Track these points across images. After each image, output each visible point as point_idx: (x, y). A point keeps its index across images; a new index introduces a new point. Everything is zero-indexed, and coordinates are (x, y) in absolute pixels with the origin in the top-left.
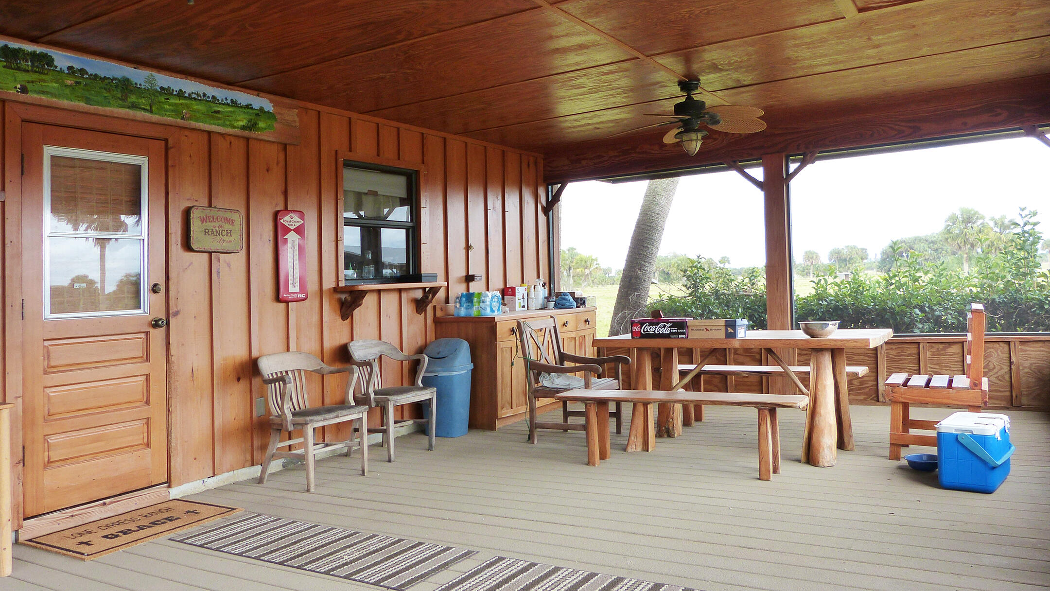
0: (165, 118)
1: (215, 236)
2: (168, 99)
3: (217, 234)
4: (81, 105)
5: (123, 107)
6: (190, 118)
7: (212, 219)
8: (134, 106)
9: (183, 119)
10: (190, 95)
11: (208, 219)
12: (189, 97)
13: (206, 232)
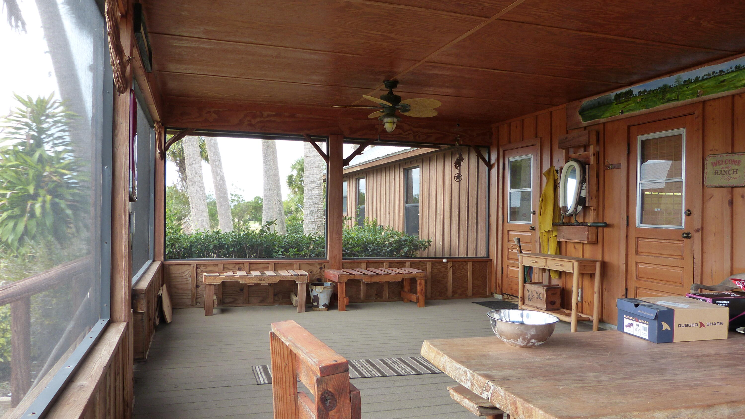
0: (687, 100)
1: (723, 175)
2: (688, 87)
3: (725, 173)
4: (644, 110)
5: (664, 103)
6: (703, 94)
7: (721, 163)
8: (669, 100)
9: (698, 96)
10: (703, 77)
11: (718, 163)
12: (703, 79)
13: (716, 173)
